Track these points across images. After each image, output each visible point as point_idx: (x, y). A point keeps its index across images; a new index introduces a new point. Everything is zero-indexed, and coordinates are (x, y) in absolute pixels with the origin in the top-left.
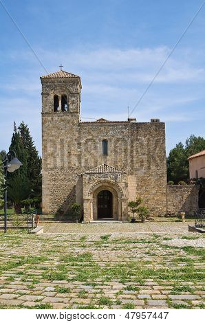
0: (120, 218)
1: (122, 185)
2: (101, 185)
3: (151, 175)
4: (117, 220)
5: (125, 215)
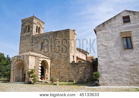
1: (26, 62)
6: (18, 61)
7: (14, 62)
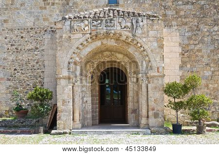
0: (143, 121)
1: (148, 44)
2: (98, 43)
3: (202, 41)
4: (138, 126)
5: (156, 115)
6: (95, 37)
7: (77, 44)
